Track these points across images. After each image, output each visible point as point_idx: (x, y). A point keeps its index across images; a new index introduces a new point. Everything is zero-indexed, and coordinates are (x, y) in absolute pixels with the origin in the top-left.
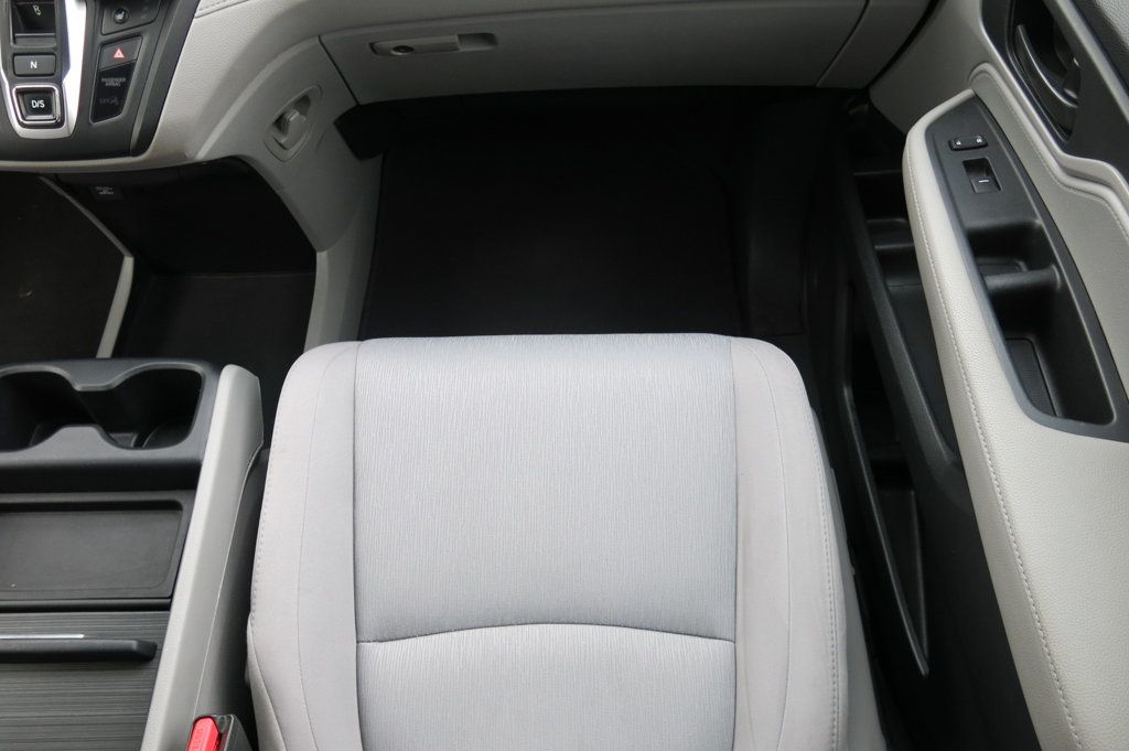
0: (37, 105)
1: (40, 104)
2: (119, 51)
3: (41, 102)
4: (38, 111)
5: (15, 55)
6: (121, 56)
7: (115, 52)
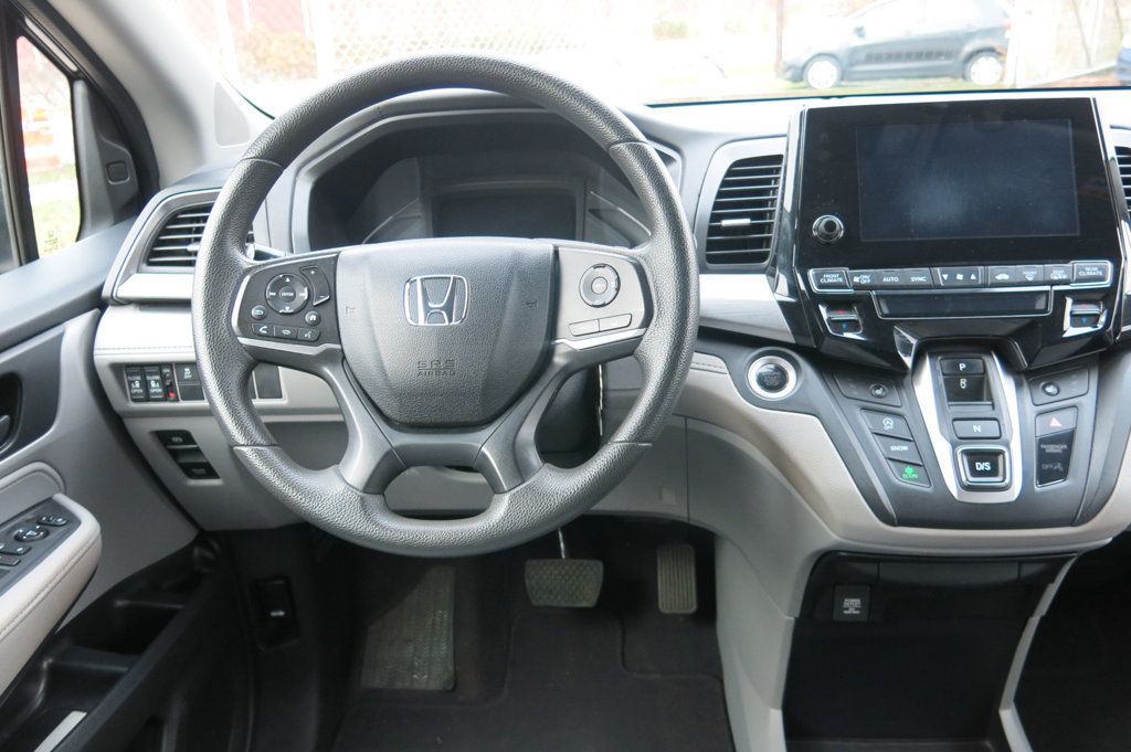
0: (982, 468)
1: (986, 466)
2: (1054, 420)
3: (987, 464)
4: (984, 473)
5: (955, 420)
6: (1058, 424)
7: (1050, 422)
